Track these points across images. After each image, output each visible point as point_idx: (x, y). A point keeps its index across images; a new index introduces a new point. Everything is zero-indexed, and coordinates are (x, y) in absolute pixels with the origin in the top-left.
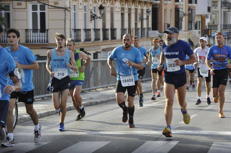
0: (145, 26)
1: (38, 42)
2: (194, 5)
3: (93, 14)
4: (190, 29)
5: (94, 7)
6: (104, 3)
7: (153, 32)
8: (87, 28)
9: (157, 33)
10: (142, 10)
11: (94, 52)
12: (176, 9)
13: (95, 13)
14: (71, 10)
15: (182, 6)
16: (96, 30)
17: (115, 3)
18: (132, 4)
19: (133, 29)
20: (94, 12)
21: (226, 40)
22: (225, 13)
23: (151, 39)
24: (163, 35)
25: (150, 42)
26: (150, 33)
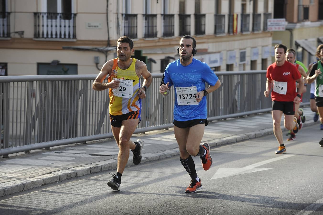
0: (261, 9)
1: (56, 37)
7: (276, 22)
8: (149, 13)
9: (283, 23)
11: (163, 57)
16: (167, 17)
19: (237, 15)
23: (271, 34)
24: (294, 28)
25: (269, 41)
26: (269, 23)
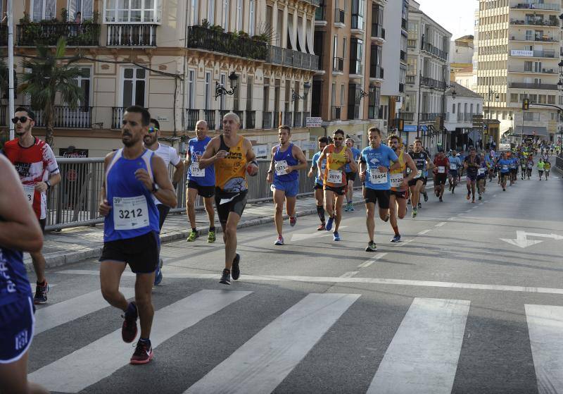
0: (301, 109)
2: (379, 79)
3: (219, 86)
4: (371, 117)
5: (222, 76)
6: (238, 69)
7: (313, 120)
8: (209, 108)
9: (319, 120)
10: (297, 84)
12: (349, 84)
13: (222, 85)
14: (186, 78)
15: (359, 80)
16: (223, 112)
17: (255, 71)
18: (282, 74)
19: (282, 113)
20: (222, 83)
21: (426, 137)
22: (425, 95)
23: (309, 130)
24: (328, 125)
25: (308, 135)
26: (308, 121)
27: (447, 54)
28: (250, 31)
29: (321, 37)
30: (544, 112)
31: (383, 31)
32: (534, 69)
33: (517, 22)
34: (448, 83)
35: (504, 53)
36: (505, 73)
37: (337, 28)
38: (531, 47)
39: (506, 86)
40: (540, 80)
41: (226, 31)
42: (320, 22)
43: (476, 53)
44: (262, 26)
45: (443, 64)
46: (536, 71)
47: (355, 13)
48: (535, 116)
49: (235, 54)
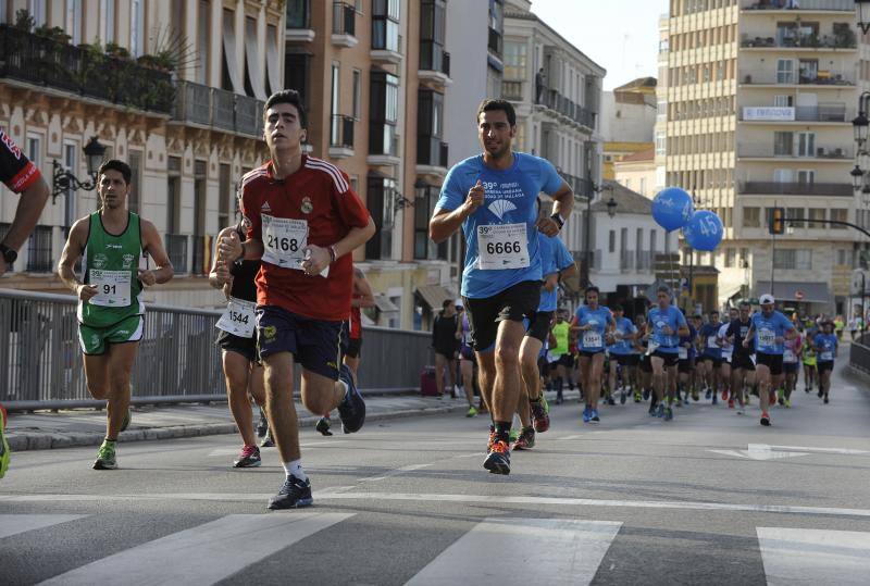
2: (438, 169)
3: (62, 170)
4: (419, 255)
5: (69, 147)
6: (106, 134)
12: (368, 179)
13: (69, 168)
15: (393, 168)
17: (147, 139)
18: (212, 149)
19: (211, 239)
20: (68, 164)
27: (593, 115)
28: (134, 46)
29: (301, 67)
30: (822, 249)
31: (446, 58)
32: (796, 149)
33: (757, 42)
34: (599, 182)
35: (726, 114)
36: (729, 160)
37: (339, 47)
38: (790, 99)
39: (732, 192)
40: (812, 174)
41: (75, 42)
42: (298, 33)
43: (662, 117)
44: (162, 33)
45: (586, 138)
46: (802, 152)
47: (379, 12)
48: (802, 257)
49: (98, 95)
